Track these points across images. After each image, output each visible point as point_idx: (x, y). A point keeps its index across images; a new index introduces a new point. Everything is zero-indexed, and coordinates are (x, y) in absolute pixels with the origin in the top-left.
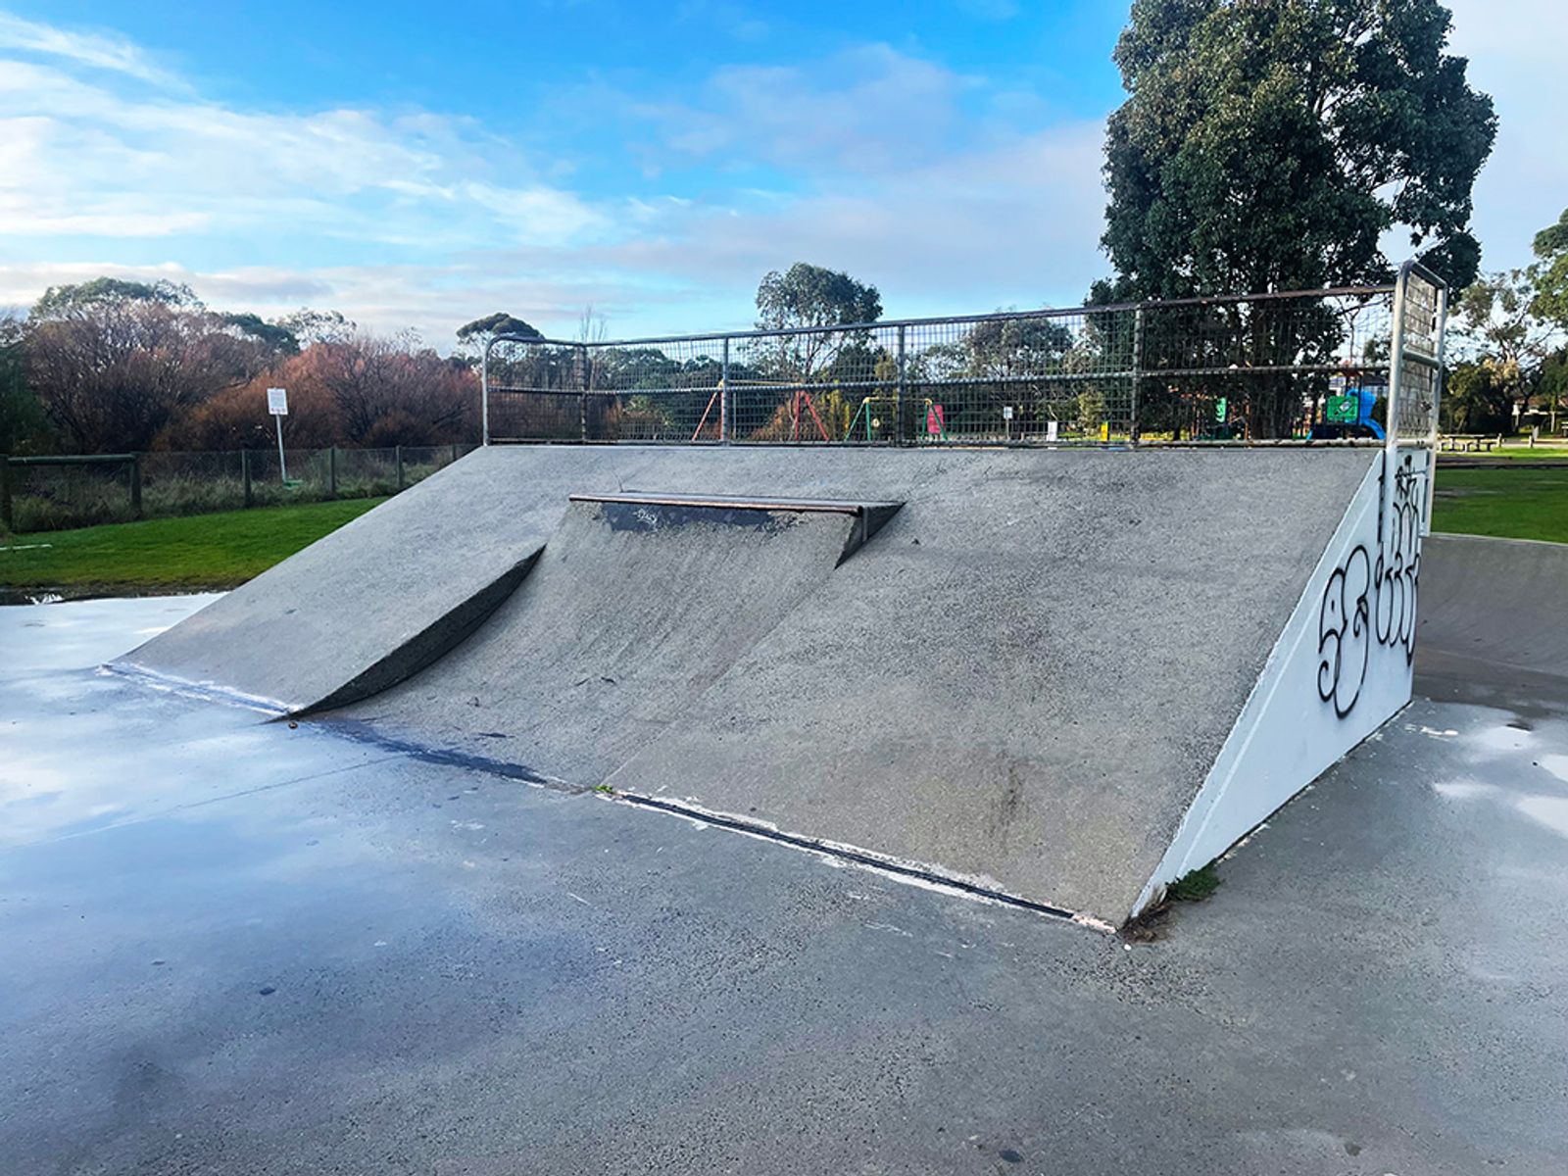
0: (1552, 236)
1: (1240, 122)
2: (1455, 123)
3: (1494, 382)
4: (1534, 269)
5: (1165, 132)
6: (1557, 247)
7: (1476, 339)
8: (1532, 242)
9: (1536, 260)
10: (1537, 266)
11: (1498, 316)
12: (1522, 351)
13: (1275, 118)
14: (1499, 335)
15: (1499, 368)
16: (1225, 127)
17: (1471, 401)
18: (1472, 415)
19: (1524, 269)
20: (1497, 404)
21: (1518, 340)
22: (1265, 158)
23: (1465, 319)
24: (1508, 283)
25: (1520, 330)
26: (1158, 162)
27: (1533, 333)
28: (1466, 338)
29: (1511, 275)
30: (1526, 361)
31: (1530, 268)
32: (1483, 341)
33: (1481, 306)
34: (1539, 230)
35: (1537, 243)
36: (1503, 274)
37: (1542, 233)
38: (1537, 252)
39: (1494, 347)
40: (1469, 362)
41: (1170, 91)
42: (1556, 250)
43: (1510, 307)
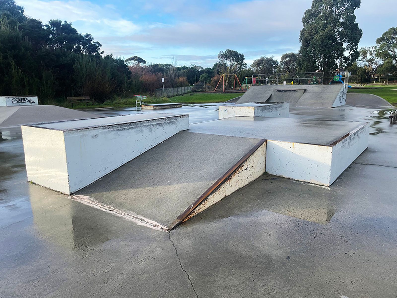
0: (380, 39)
1: (323, 35)
2: (356, 34)
3: (367, 72)
4: (376, 47)
5: (311, 35)
6: (381, 42)
7: (364, 62)
8: (376, 41)
9: (376, 45)
10: (377, 46)
11: (369, 57)
12: (374, 64)
13: (328, 35)
14: (368, 61)
15: (368, 68)
16: (321, 36)
17: (362, 75)
18: (362, 78)
19: (374, 46)
20: (368, 76)
21: (373, 62)
22: (327, 41)
23: (361, 58)
24: (371, 49)
25: (373, 60)
26: (310, 40)
27: (376, 60)
28: (361, 62)
29: (371, 48)
30: (374, 66)
31: (375, 47)
32: (365, 62)
33: (365, 55)
34: (377, 38)
35: (377, 41)
36: (370, 47)
37: (378, 39)
38: (377, 43)
39: (367, 64)
40: (362, 67)
41: (312, 29)
42: (381, 43)
43: (371, 54)
